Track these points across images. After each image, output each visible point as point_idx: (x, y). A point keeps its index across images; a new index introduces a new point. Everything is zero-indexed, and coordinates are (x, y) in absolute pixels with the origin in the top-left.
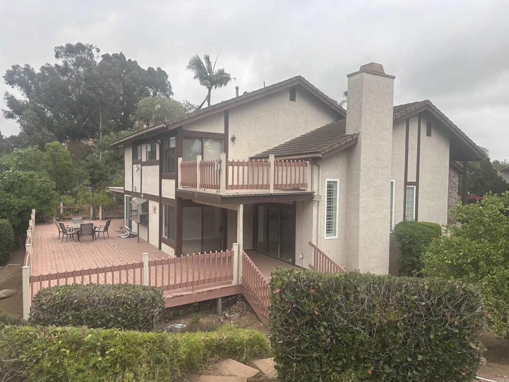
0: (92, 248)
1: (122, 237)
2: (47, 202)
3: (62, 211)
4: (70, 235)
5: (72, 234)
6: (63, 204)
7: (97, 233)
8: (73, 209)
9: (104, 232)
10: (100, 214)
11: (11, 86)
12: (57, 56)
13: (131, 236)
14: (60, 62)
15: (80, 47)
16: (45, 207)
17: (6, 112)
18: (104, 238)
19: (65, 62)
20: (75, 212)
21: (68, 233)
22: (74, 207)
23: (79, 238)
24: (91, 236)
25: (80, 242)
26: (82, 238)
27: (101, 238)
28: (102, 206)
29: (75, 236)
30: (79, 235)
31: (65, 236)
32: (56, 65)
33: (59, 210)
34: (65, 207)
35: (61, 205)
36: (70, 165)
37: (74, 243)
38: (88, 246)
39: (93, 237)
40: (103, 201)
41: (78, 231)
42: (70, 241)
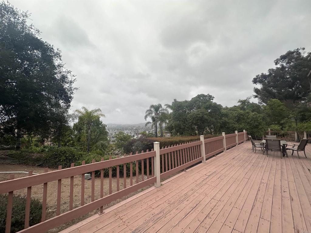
2: (256, 127)
3: (269, 134)
6: (271, 130)
8: (278, 133)
9: (297, 151)
11: (255, 84)
12: (276, 64)
15: (290, 54)
17: (255, 96)
19: (281, 65)
20: (281, 135)
21: (258, 146)
22: (279, 132)
24: (280, 152)
25: (267, 156)
27: (295, 157)
28: (307, 132)
32: (277, 68)
34: (272, 132)
35: (269, 130)
36: (282, 109)
38: (273, 161)
42: (258, 153)
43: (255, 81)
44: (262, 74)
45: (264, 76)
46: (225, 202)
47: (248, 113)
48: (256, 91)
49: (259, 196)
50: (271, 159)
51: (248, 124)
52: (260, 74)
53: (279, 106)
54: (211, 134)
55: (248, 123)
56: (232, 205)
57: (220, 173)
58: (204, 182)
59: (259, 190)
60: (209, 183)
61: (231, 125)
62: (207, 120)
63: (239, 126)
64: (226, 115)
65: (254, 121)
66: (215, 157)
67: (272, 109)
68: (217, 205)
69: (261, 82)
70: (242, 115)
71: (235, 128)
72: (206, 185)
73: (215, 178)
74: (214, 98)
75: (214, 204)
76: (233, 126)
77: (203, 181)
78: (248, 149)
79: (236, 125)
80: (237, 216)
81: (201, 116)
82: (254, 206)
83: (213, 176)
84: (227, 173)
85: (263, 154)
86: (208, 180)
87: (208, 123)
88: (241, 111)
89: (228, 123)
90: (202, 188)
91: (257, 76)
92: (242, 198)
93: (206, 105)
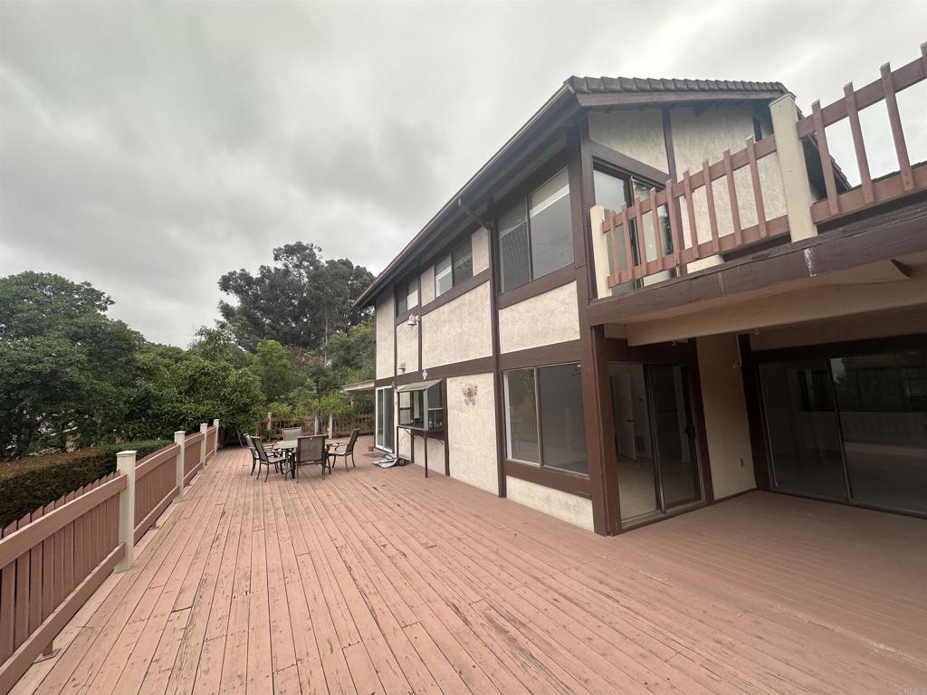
0: (325, 497)
1: (383, 465)
2: (245, 409)
3: (269, 427)
4: (276, 463)
5: (281, 462)
6: (272, 415)
7: (331, 458)
8: (287, 422)
9: (346, 455)
10: (330, 429)
11: (226, 293)
12: (276, 258)
13: (401, 463)
14: (280, 265)
16: (241, 418)
17: (218, 322)
18: (347, 469)
19: (286, 265)
21: (272, 460)
23: (293, 472)
24: (320, 466)
25: (295, 481)
26: (302, 470)
27: (340, 470)
28: (334, 416)
29: (287, 467)
30: (293, 465)
31: (264, 467)
32: (276, 269)
33: (264, 425)
34: (275, 419)
35: (269, 417)
36: (285, 366)
37: (282, 482)
38: (314, 489)
39: (324, 467)
40: (334, 407)
41: (294, 455)
42: (273, 479)
43: (226, 284)
44: (243, 270)
45: (245, 277)
46: (313, 650)
47: (224, 369)
48: (227, 311)
49: (362, 582)
50: (308, 486)
51: (222, 400)
52: (238, 271)
53: (280, 358)
54: (64, 449)
55: (224, 399)
56: (337, 646)
57: (222, 576)
58: (195, 641)
59: (350, 569)
60: (214, 632)
61: (167, 407)
62: (74, 386)
63: (196, 408)
64: (149, 372)
65: (240, 392)
66: (156, 531)
67: (267, 364)
68: (304, 678)
69: (238, 290)
70: (207, 374)
71: (181, 414)
72: (211, 643)
73: (222, 603)
74: (112, 303)
75: (295, 683)
76: (174, 408)
77: (185, 638)
78: (241, 476)
79: (188, 407)
80: (368, 665)
81: (47, 366)
82: (372, 611)
83: (207, 599)
84: (244, 563)
85: (286, 480)
86: (200, 624)
87: (82, 399)
88: (206, 363)
89: (156, 399)
90: (203, 667)
91: (230, 273)
92: (339, 610)
93: (76, 324)
